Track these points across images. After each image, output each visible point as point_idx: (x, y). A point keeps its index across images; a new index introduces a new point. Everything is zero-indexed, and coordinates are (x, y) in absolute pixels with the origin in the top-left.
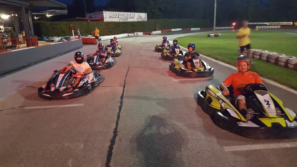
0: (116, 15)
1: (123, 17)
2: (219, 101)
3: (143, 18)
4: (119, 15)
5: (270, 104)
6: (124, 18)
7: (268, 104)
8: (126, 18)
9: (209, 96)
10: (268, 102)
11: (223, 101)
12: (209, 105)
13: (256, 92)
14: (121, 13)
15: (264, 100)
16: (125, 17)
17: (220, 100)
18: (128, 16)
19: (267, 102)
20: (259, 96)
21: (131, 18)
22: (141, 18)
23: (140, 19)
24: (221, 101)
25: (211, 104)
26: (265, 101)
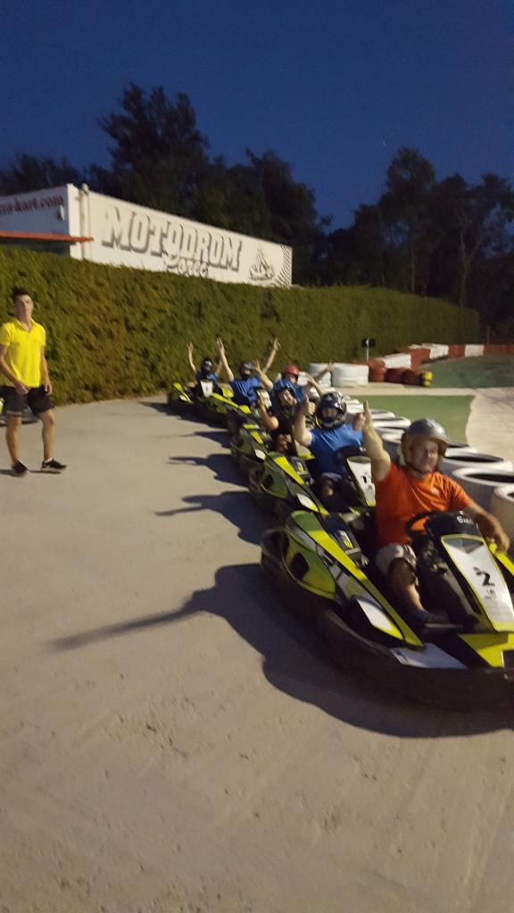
0: (151, 232)
1: (185, 253)
2: (328, 568)
3: (277, 273)
4: (164, 235)
5: (493, 585)
6: (190, 263)
7: (486, 582)
8: (202, 262)
9: (300, 550)
10: (488, 576)
11: (344, 570)
12: (300, 583)
13: (446, 541)
14: (177, 222)
15: (475, 569)
16: (197, 257)
17: (331, 565)
18: (209, 248)
19: (483, 577)
20: (457, 554)
21: (225, 268)
22: (269, 272)
23: (261, 279)
24: (335, 570)
25: (305, 579)
26: (479, 574)
